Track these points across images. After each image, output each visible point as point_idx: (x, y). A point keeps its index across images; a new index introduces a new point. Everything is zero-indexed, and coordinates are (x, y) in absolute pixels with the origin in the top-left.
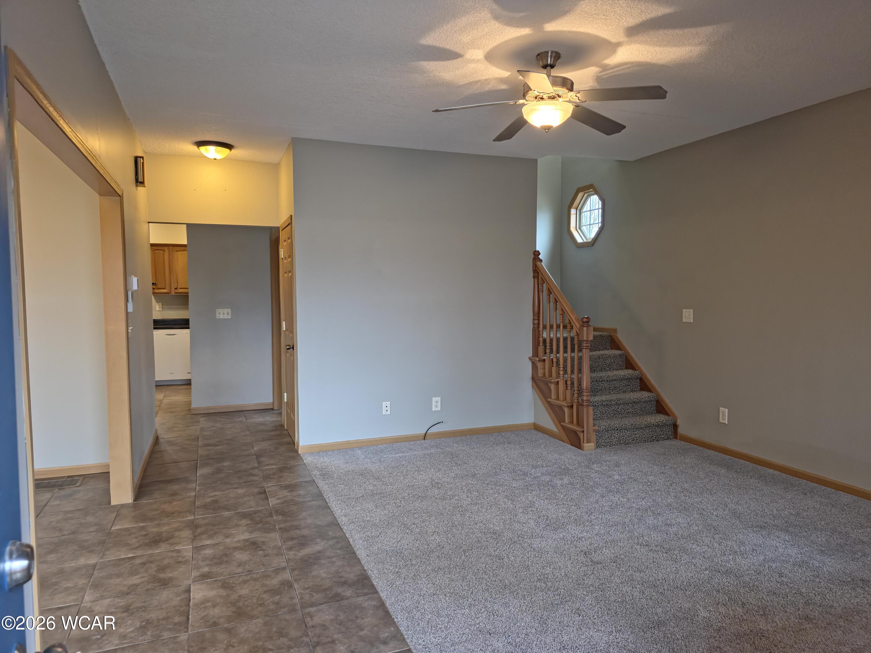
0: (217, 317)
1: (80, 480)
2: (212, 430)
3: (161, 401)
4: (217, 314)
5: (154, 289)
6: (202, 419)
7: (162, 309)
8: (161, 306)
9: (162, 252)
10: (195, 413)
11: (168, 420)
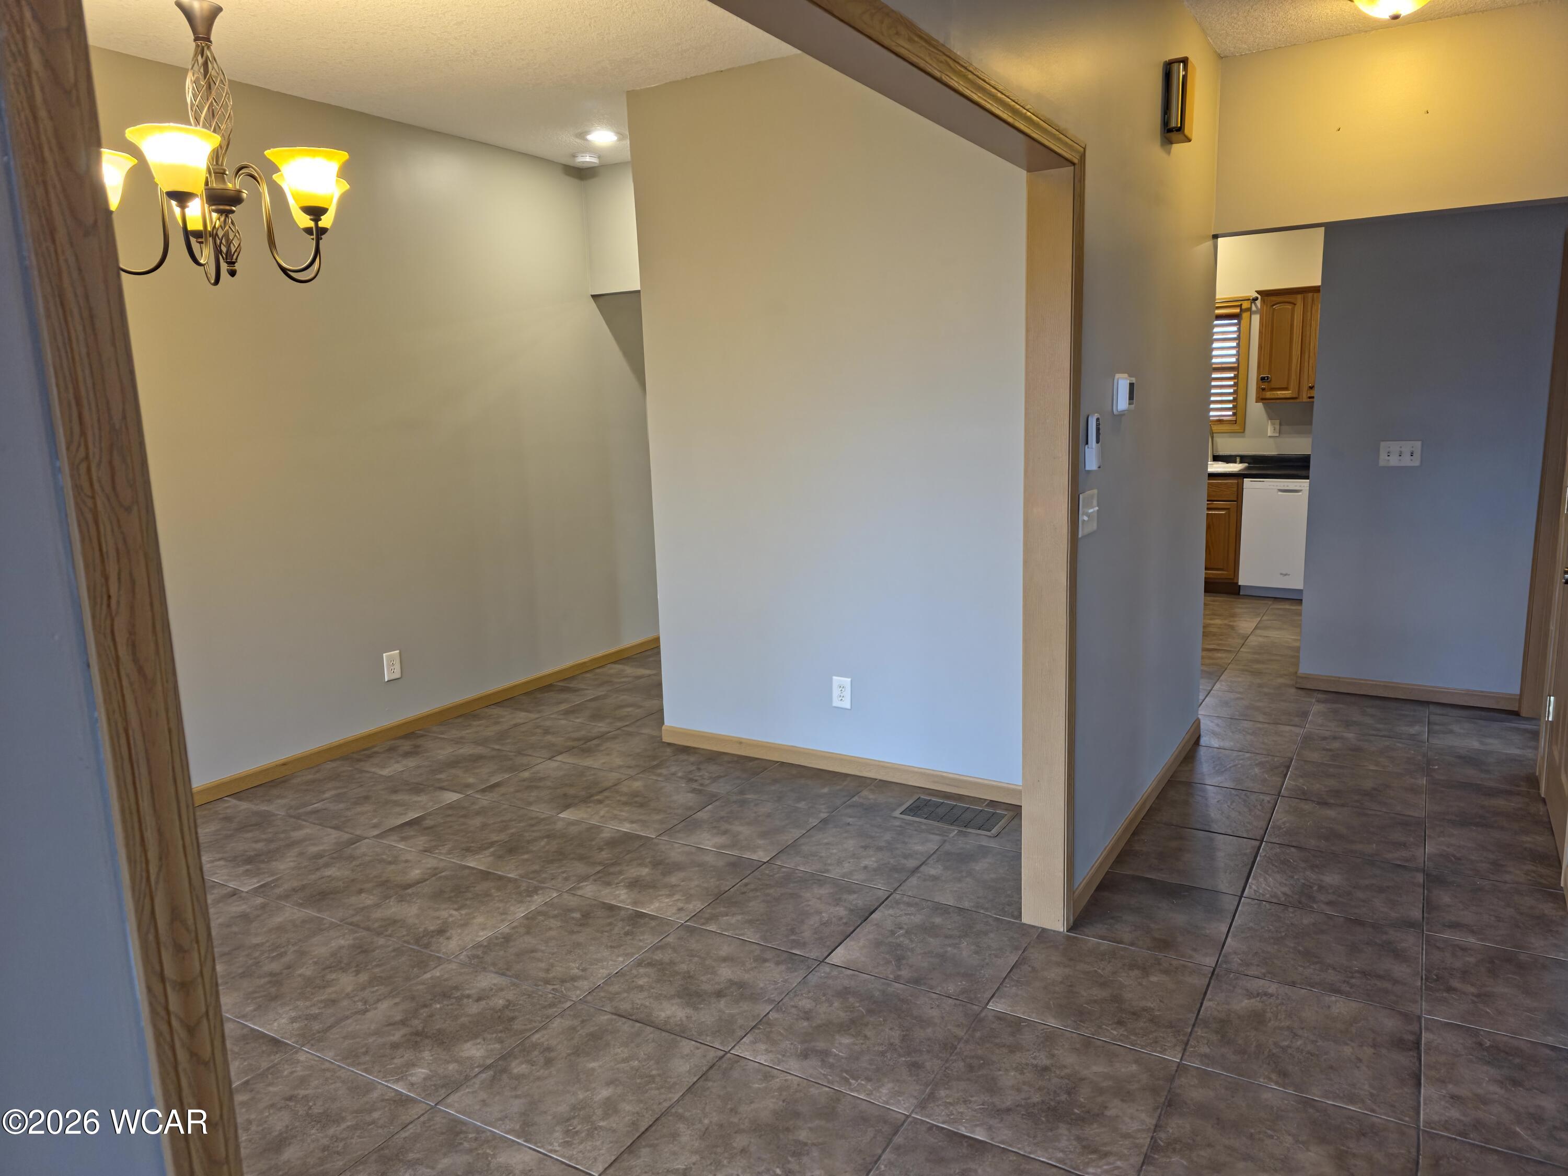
0: (1382, 463)
1: (1006, 818)
2: (1330, 750)
3: (1246, 638)
4: (1383, 455)
5: (1263, 389)
6: (1316, 708)
7: (1280, 433)
8: (1278, 427)
9: (1289, 307)
10: (1308, 686)
11: (1239, 696)
